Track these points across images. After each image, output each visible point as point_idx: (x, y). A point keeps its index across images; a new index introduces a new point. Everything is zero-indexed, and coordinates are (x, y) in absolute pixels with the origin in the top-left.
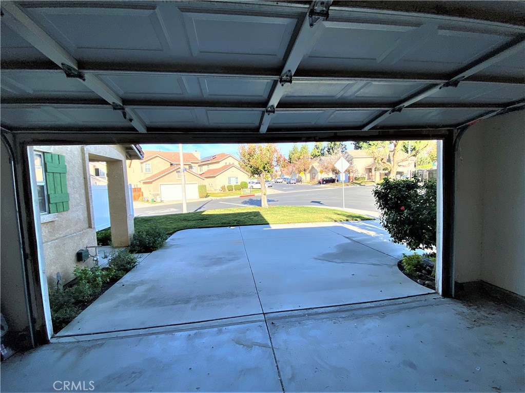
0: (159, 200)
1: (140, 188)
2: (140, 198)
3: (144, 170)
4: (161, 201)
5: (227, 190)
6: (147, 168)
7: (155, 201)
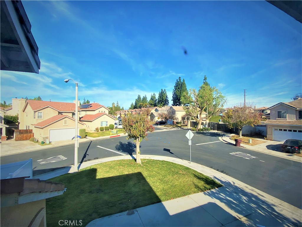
0: (48, 142)
1: (32, 130)
2: (31, 138)
3: (36, 117)
4: (50, 142)
5: (100, 130)
6: (40, 115)
7: (44, 143)
